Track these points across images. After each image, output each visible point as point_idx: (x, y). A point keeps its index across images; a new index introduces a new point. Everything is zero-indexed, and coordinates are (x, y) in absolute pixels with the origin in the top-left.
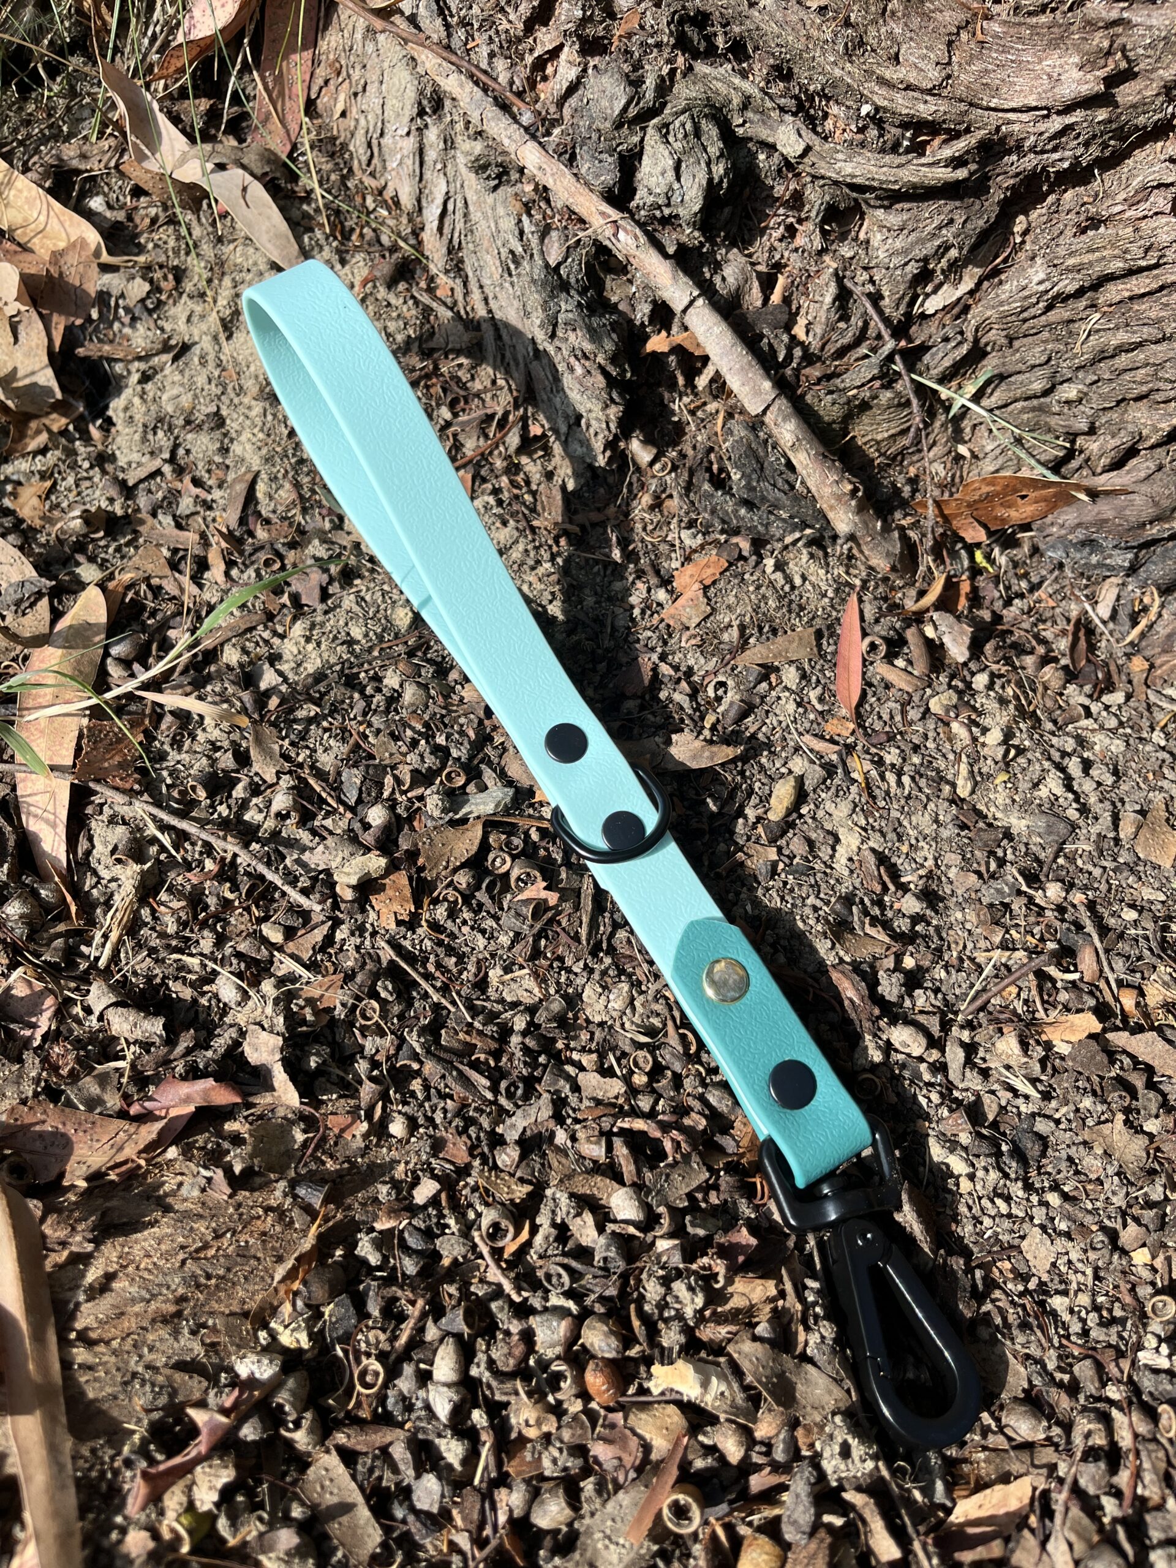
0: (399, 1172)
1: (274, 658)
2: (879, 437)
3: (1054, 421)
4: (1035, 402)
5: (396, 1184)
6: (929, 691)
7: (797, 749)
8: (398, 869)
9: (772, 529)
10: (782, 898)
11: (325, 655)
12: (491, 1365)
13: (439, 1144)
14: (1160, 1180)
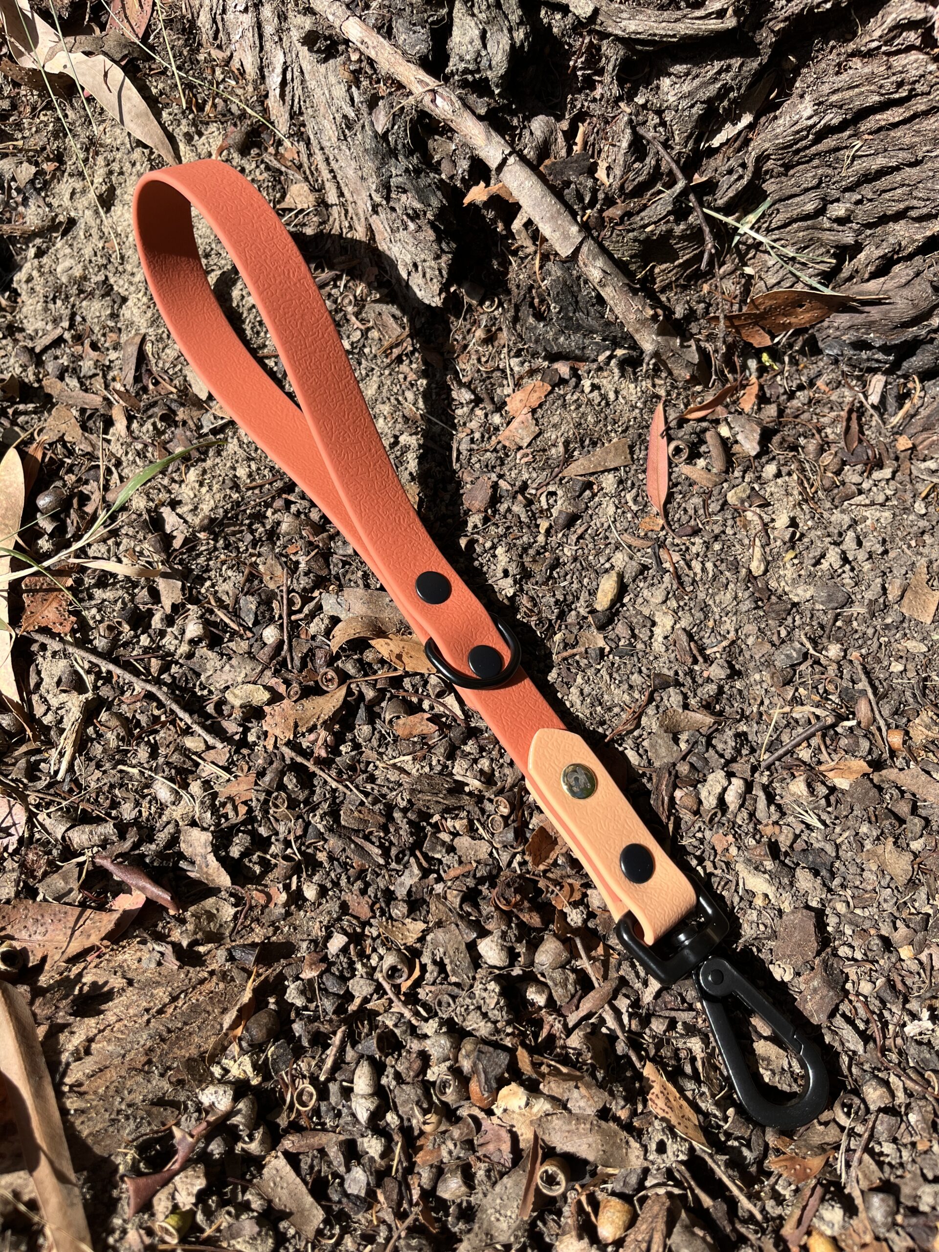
1: (175, 503)
3: (827, 236)
4: (810, 222)
5: (313, 940)
6: (726, 485)
7: (618, 546)
9: (588, 352)
10: (611, 675)
11: (217, 496)
12: (398, 1076)
13: (344, 908)
14: (923, 890)
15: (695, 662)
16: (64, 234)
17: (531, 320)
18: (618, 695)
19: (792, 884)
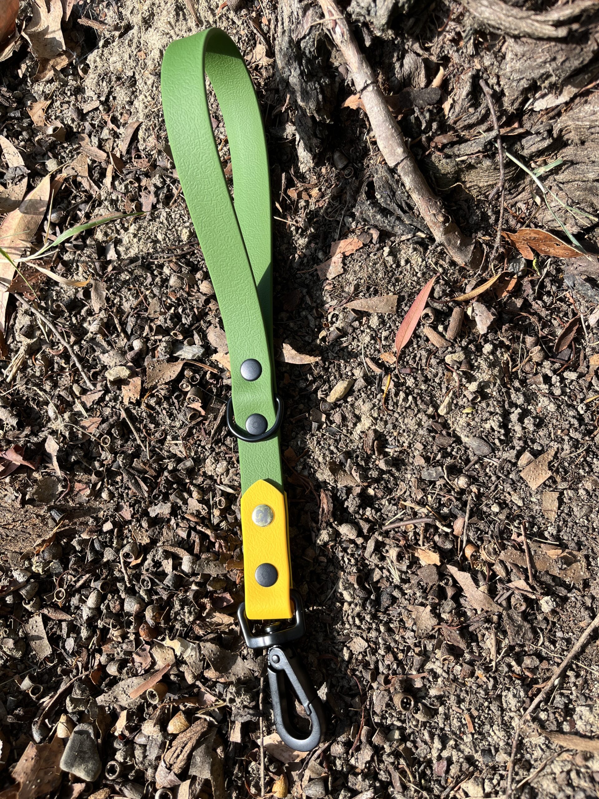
0: (101, 514)
1: (118, 242)
2: (481, 185)
5: (97, 519)
6: (450, 349)
7: (360, 364)
8: (137, 376)
11: (141, 247)
12: (108, 607)
14: (434, 642)
15: (373, 452)
16: (121, 36)
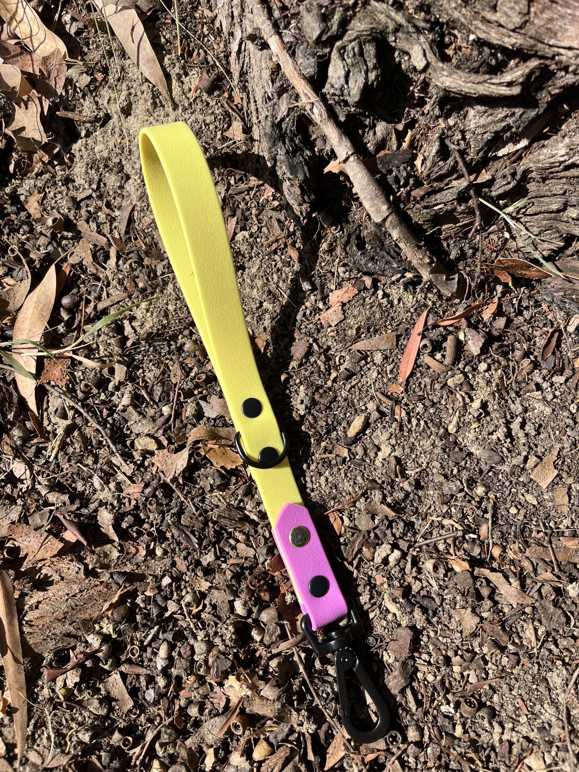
0: (158, 571)
1: (132, 318)
4: (553, 215)
5: (155, 576)
6: (450, 373)
7: (372, 398)
9: (386, 273)
10: (346, 474)
11: (155, 320)
12: (180, 654)
13: (174, 564)
14: (479, 640)
15: (397, 476)
16: (102, 126)
17: (355, 248)
18: (347, 486)
19: (411, 613)
